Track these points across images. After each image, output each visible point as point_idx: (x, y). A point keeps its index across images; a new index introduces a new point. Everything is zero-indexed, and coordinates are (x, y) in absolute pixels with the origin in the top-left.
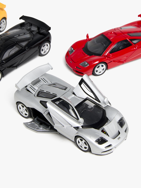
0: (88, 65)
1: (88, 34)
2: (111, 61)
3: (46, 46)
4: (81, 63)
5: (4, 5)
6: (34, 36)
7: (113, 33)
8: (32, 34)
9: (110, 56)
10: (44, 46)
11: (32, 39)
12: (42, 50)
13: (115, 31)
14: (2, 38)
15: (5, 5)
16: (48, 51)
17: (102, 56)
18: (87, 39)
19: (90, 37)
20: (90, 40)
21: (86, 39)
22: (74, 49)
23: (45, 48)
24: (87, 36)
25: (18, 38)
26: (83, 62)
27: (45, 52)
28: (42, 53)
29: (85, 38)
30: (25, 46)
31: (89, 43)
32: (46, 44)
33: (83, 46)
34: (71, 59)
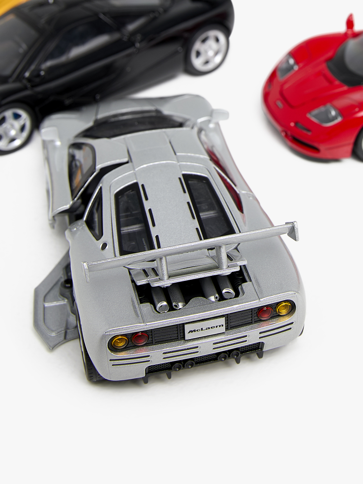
0: (340, 119)
1: (351, 16)
3: (211, 43)
4: (314, 109)
10: (204, 41)
11: (165, 11)
12: (198, 54)
16: (218, 59)
18: (350, 32)
19: (357, 28)
20: (356, 35)
21: (345, 33)
22: (297, 62)
23: (208, 48)
24: (350, 23)
26: (322, 109)
27: (207, 62)
28: (197, 63)
29: (341, 28)
30: (135, 33)
31: (351, 44)
32: (213, 33)
33: (330, 54)
34: (282, 95)
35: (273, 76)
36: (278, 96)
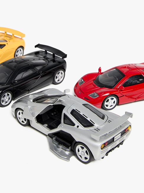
0: (98, 96)
1: (100, 68)
2: (124, 96)
3: (60, 74)
4: (90, 94)
5: (23, 34)
6: (49, 62)
7: (127, 67)
8: (47, 60)
9: (123, 89)
10: (58, 74)
11: (47, 64)
12: (57, 77)
13: (129, 66)
14: (16, 60)
15: (25, 35)
17: (113, 89)
18: (100, 72)
20: (102, 73)
21: (98, 73)
22: (84, 81)
23: (59, 76)
24: (100, 70)
25: (32, 61)
26: (93, 94)
27: (59, 80)
28: (56, 80)
29: (97, 71)
30: (40, 70)
31: (100, 76)
32: (61, 71)
33: (94, 78)
34: (80, 90)
35: (77, 84)
36: (79, 90)
